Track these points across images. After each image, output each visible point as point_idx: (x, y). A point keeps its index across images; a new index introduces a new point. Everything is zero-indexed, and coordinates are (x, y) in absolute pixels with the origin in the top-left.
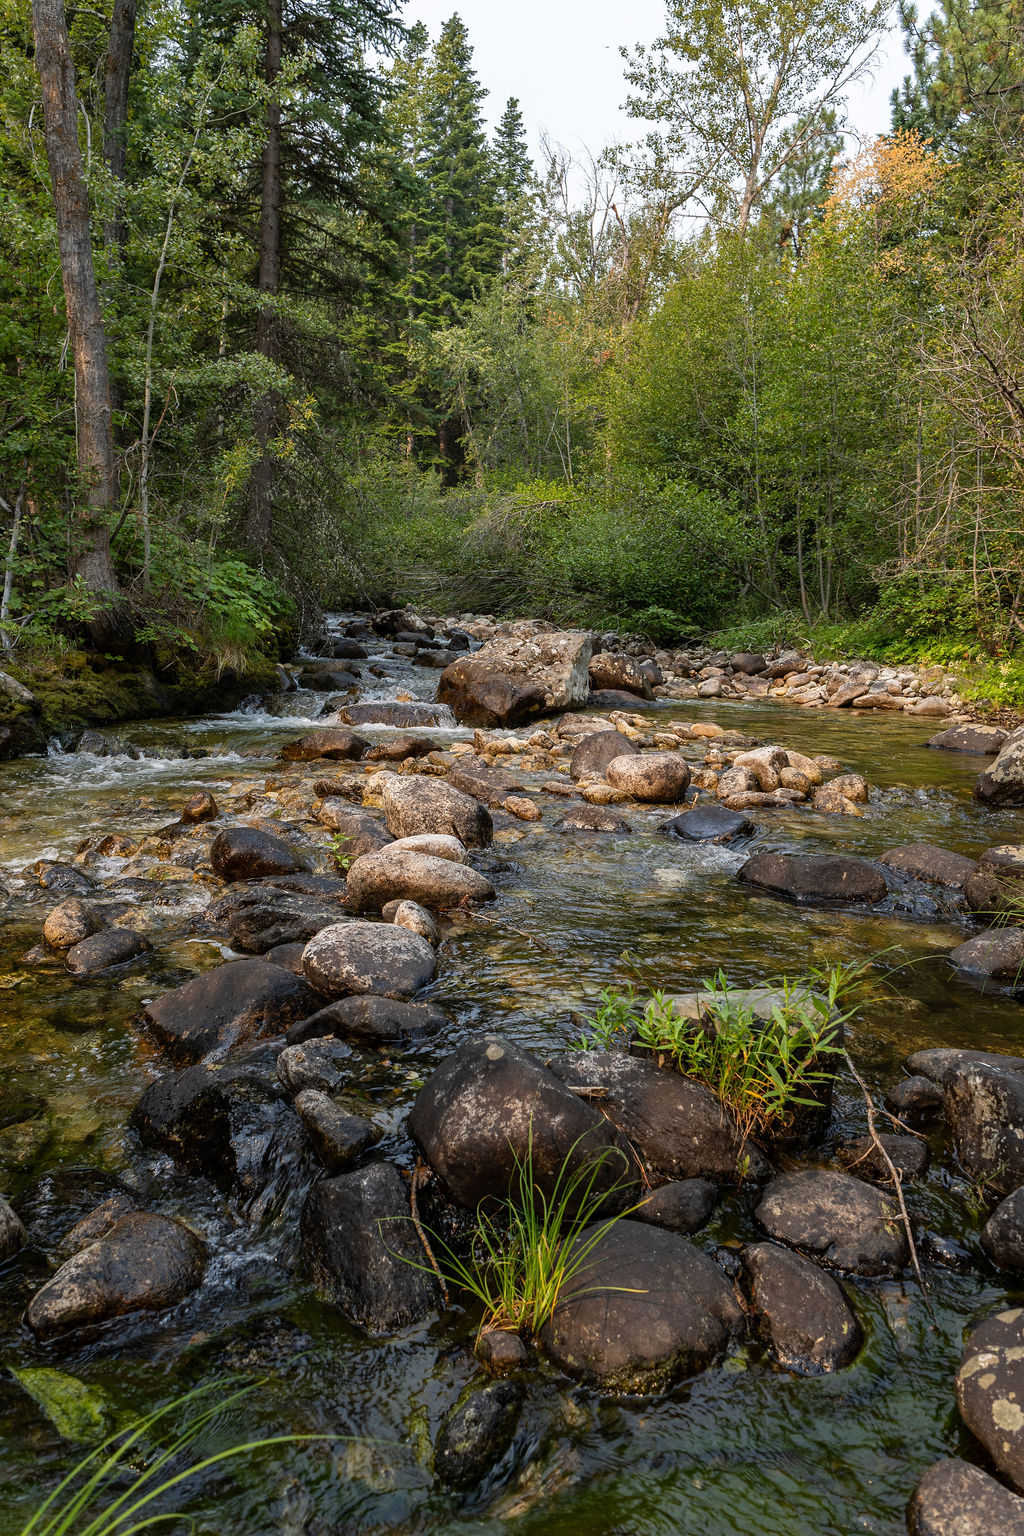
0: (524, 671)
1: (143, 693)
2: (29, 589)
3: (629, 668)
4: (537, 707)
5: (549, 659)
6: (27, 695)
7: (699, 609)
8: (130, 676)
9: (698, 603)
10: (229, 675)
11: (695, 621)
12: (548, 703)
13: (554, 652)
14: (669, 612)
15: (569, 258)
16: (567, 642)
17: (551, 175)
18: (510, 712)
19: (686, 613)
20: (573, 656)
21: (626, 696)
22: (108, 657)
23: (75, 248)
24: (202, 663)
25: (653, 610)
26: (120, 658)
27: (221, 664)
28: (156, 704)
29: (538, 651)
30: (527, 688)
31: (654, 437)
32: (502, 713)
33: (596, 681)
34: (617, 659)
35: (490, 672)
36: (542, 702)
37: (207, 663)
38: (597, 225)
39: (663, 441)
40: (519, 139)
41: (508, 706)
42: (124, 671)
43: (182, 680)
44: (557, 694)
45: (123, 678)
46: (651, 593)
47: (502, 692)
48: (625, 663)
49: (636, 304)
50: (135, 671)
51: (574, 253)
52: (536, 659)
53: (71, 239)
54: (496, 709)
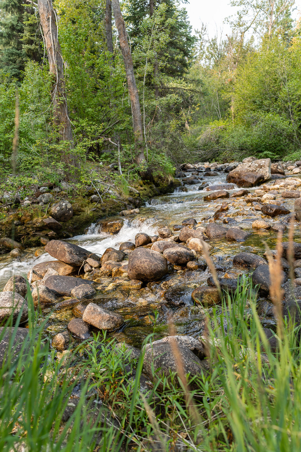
0: (255, 171)
1: (154, 190)
2: (125, 165)
3: (279, 167)
4: (262, 180)
5: (261, 167)
6: (138, 192)
7: (278, 150)
9: (277, 149)
10: (172, 183)
11: (277, 154)
12: (265, 178)
13: (262, 165)
14: (270, 153)
15: (211, 53)
16: (265, 162)
17: (202, 29)
18: (256, 182)
19: (274, 152)
20: (268, 165)
21: (279, 175)
22: (146, 181)
23: (131, 73)
24: (164, 180)
25: (265, 152)
26: (149, 181)
27: (169, 180)
28: (157, 192)
29: (257, 165)
30: (258, 175)
31: (255, 102)
33: (273, 172)
34: (275, 165)
35: (247, 172)
36: (263, 178)
37: (166, 180)
38: (218, 42)
39: (258, 103)
40: (187, 20)
41: (255, 181)
42: (149, 184)
43: (161, 185)
44: (267, 176)
46: (263, 148)
47: (253, 177)
49: (237, 63)
50: (151, 184)
51: (212, 51)
52: (257, 167)
53: (130, 71)
54: (251, 182)
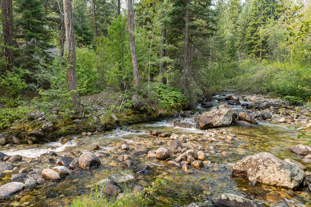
1: (143, 118)
3: (247, 116)
5: (220, 114)
6: (116, 119)
8: (141, 115)
10: (161, 114)
12: (214, 125)
18: (204, 126)
20: (225, 114)
21: (246, 123)
22: (137, 112)
27: (159, 113)
28: (145, 120)
30: (210, 121)
32: (202, 127)
33: (240, 118)
34: (244, 114)
36: (212, 125)
37: (157, 112)
42: (140, 114)
43: (152, 115)
44: (216, 123)
45: (140, 115)
48: (246, 115)
50: (143, 114)
52: (216, 114)
